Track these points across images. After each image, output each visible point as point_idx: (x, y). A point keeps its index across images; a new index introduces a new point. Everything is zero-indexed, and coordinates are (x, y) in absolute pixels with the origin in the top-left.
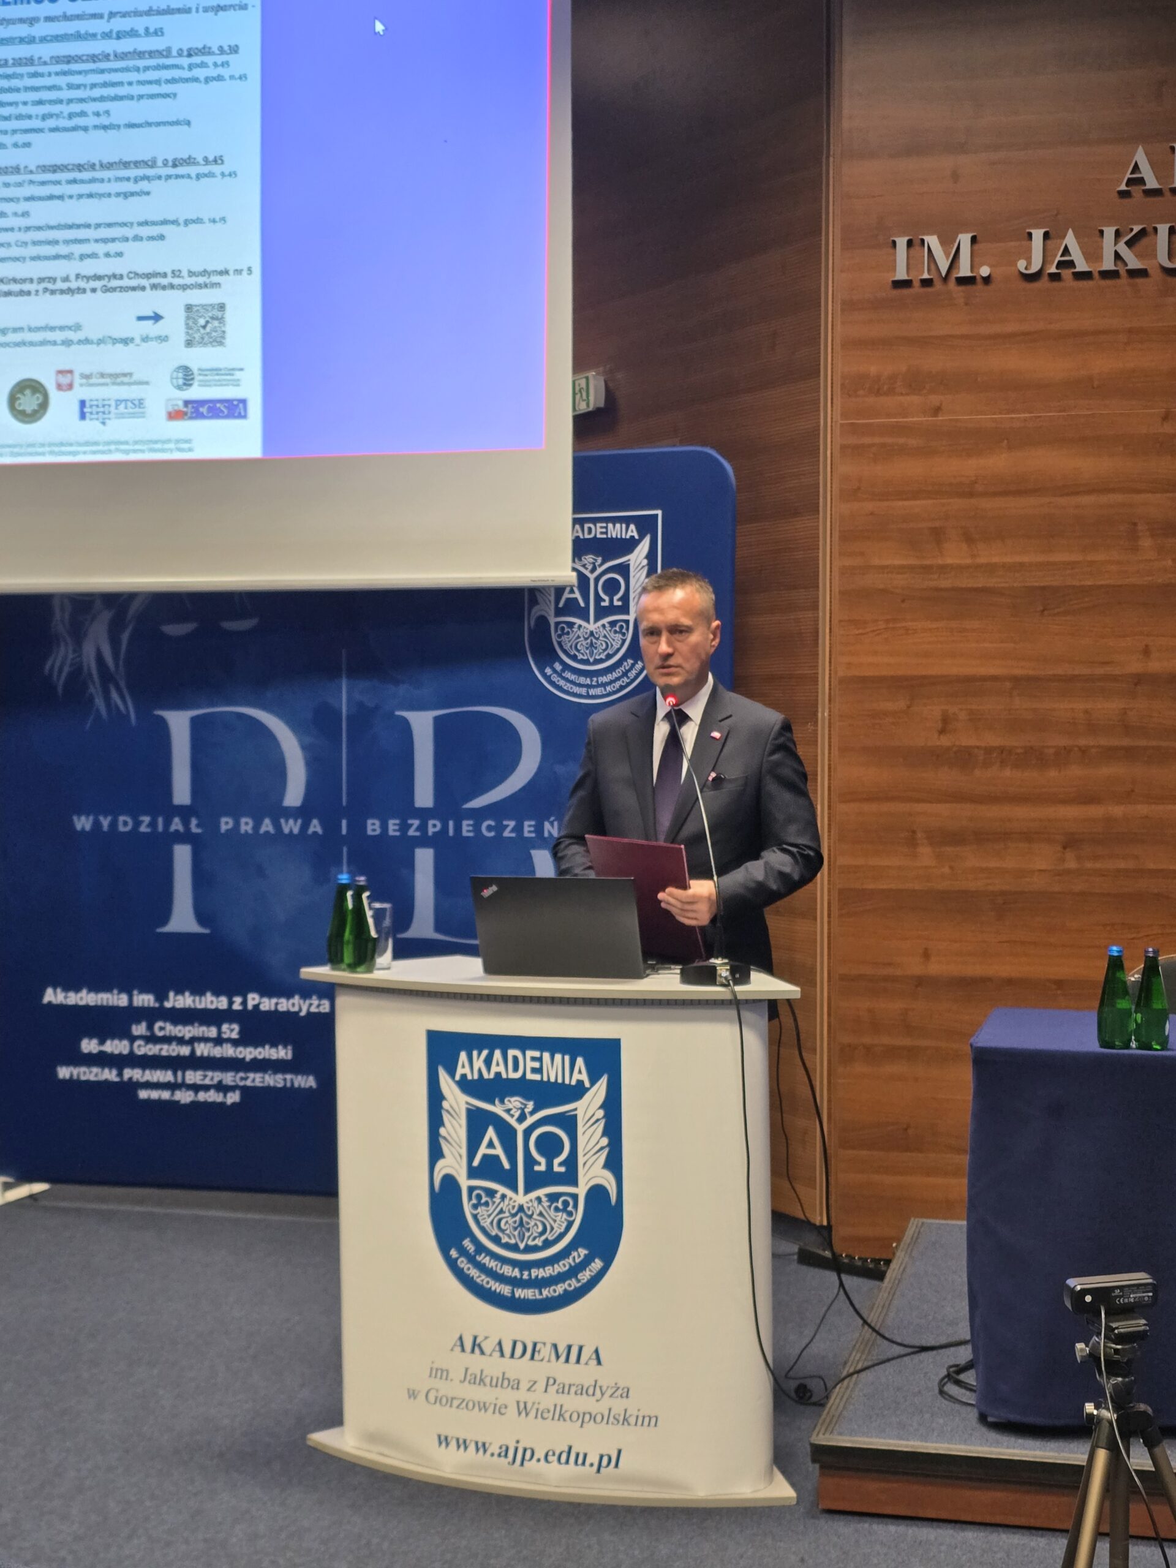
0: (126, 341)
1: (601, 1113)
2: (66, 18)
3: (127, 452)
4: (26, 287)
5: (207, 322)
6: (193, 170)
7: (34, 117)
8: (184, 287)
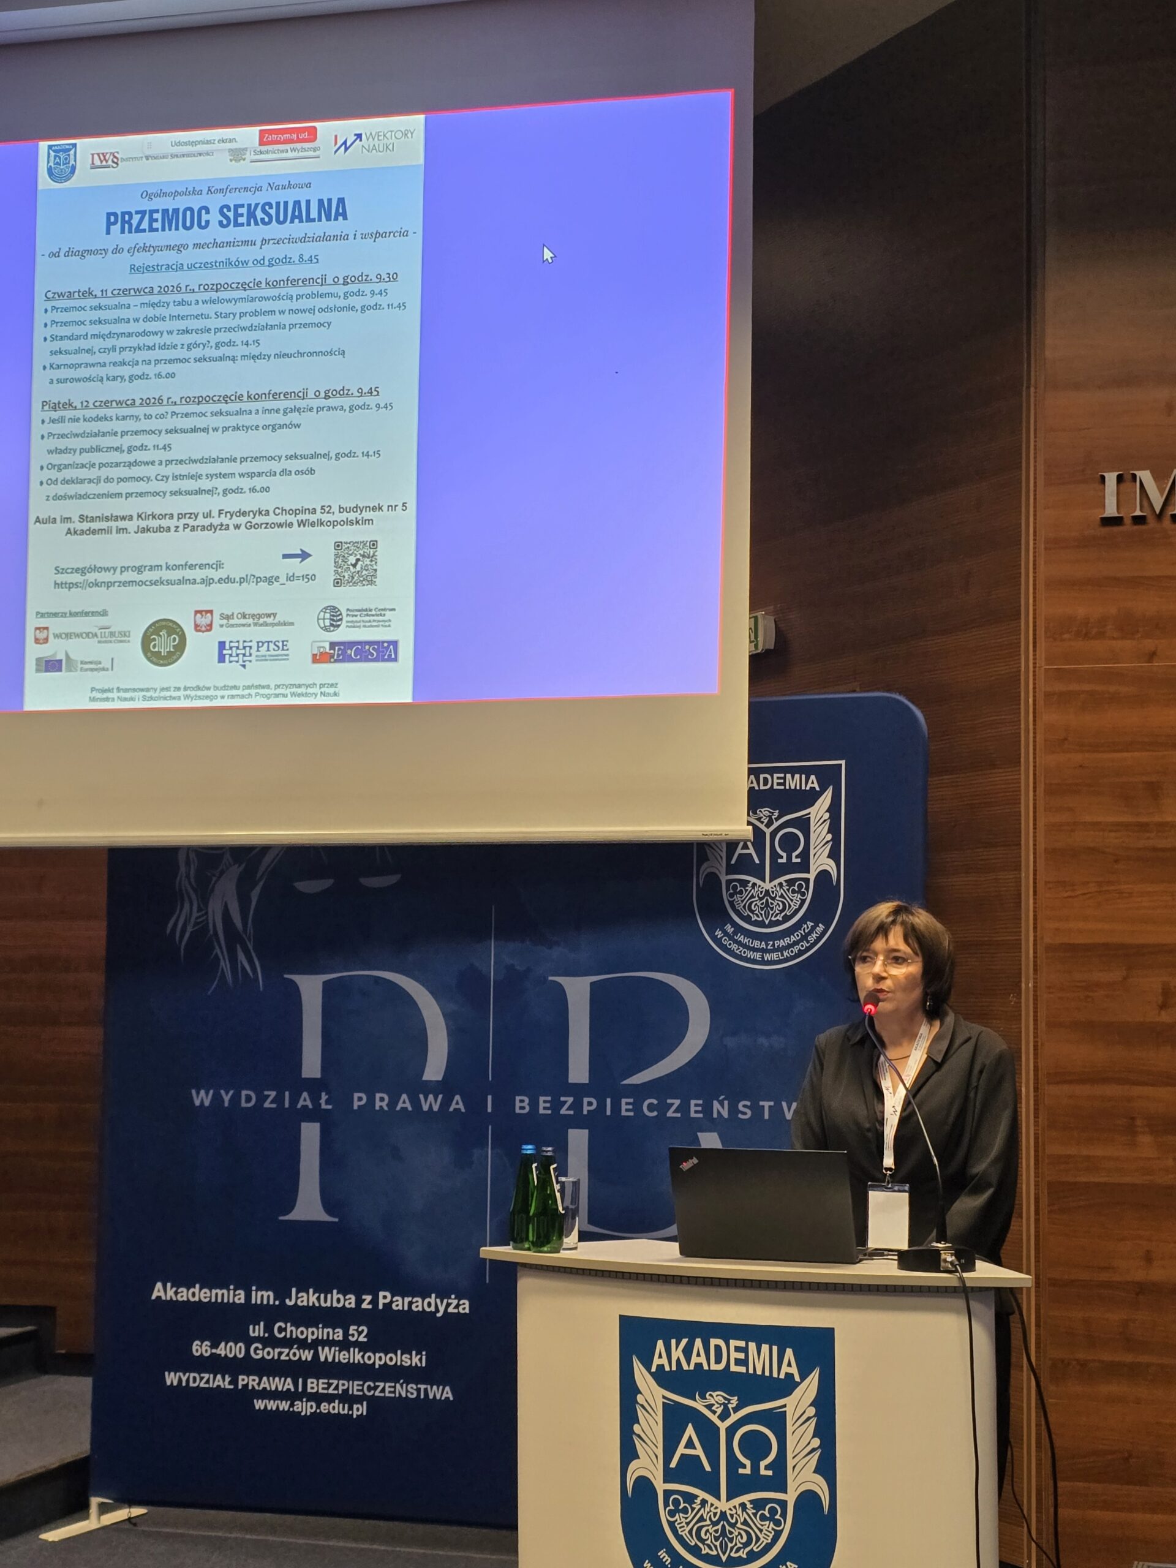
0: (270, 580)
1: (812, 1411)
2: (216, 244)
3: (268, 696)
4: (165, 523)
5: (358, 560)
6: (346, 402)
7: (179, 346)
8: (334, 524)
